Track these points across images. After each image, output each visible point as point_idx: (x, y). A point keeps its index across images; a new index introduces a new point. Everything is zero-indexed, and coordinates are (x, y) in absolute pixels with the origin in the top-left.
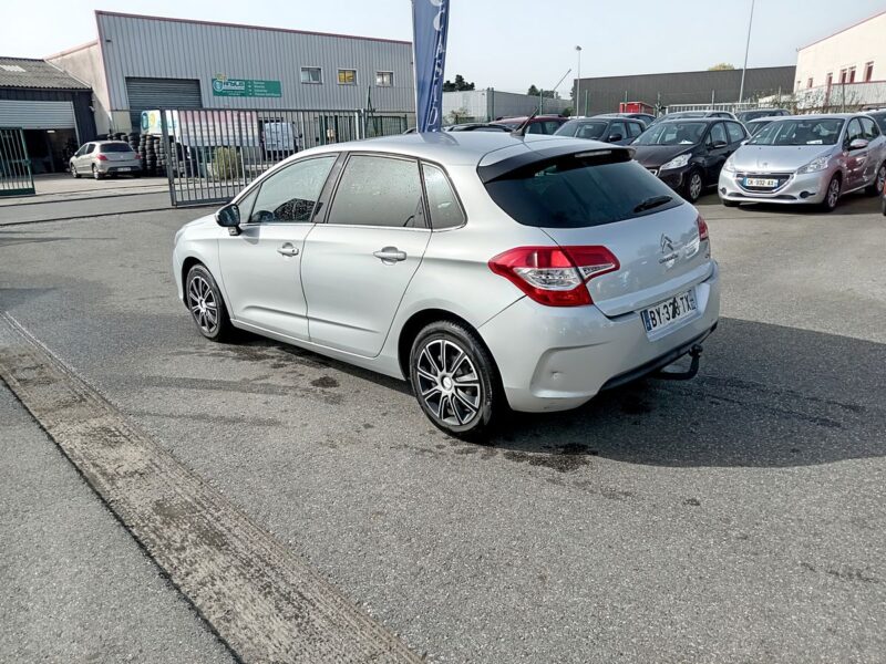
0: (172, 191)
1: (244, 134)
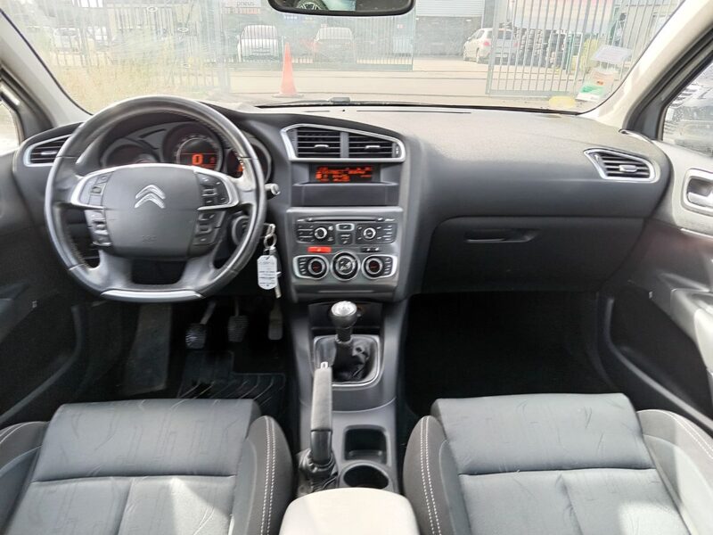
0: (489, 79)
1: (591, 17)
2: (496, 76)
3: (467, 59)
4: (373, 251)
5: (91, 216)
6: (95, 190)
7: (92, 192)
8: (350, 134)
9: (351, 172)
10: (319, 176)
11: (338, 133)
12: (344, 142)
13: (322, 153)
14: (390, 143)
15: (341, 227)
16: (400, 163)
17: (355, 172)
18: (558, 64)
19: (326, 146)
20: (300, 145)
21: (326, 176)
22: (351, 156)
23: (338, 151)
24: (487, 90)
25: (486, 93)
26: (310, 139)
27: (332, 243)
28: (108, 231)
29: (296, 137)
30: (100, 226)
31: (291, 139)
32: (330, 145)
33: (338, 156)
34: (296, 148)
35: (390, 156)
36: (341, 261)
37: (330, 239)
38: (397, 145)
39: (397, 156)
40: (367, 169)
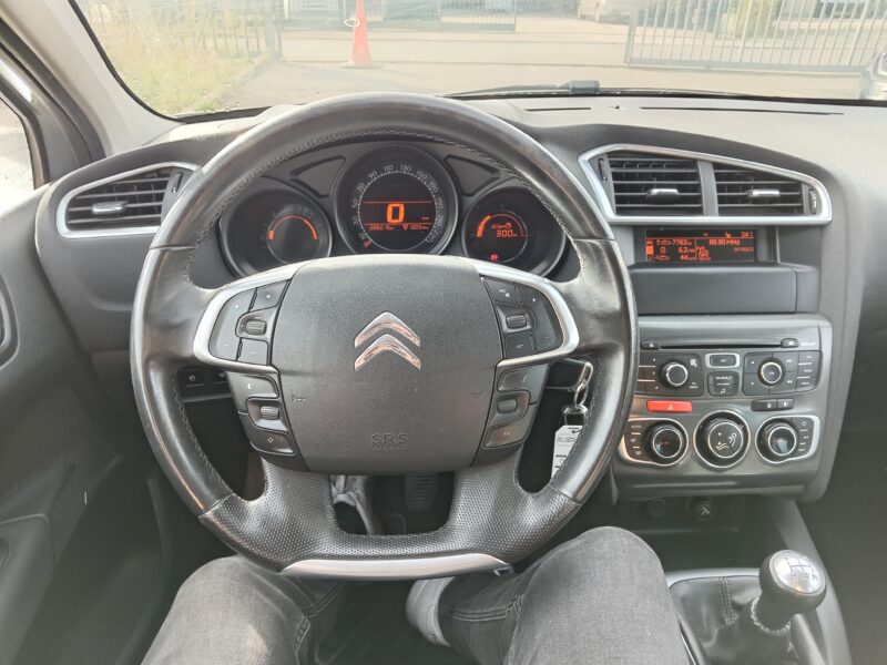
0: (630, 44)
2: (638, 40)
3: (583, 17)
4: (776, 408)
5: (244, 387)
6: (251, 326)
7: (244, 329)
8: (717, 166)
9: (713, 242)
10: (650, 250)
11: (693, 163)
12: (708, 183)
13: (663, 205)
14: (797, 185)
15: (715, 360)
16: (821, 227)
17: (722, 242)
18: (701, 24)
19: (675, 191)
20: (617, 188)
21: (663, 250)
22: (723, 212)
23: (698, 199)
24: (626, 58)
25: (625, 62)
26: (642, 176)
27: (698, 394)
28: (287, 422)
29: (608, 171)
30: (265, 409)
31: (601, 175)
32: (681, 188)
33: (699, 211)
34: (613, 194)
35: (800, 211)
36: (718, 430)
37: (694, 386)
38: (812, 189)
39: (814, 212)
40: (745, 235)
